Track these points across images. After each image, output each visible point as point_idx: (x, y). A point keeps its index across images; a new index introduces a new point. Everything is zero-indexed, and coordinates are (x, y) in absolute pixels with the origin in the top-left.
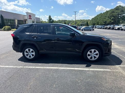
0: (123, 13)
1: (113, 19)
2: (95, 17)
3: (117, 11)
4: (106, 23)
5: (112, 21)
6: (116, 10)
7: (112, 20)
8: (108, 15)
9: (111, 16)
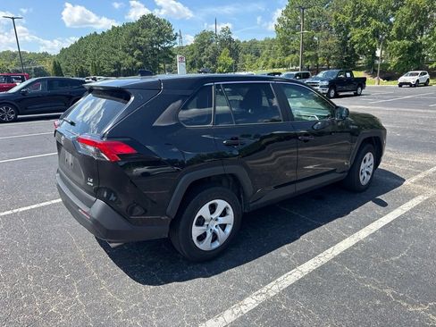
0: (164, 41)
1: (139, 55)
2: (76, 47)
3: (145, 31)
4: (119, 70)
5: (139, 63)
6: (143, 28)
7: (139, 58)
8: (122, 41)
9: (130, 47)
